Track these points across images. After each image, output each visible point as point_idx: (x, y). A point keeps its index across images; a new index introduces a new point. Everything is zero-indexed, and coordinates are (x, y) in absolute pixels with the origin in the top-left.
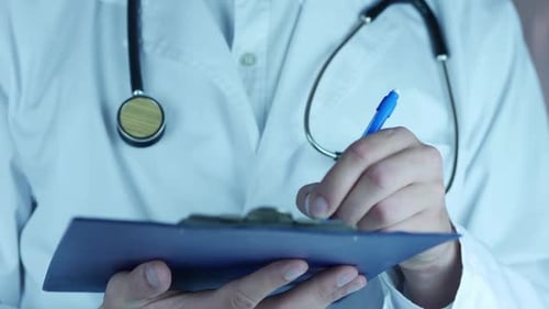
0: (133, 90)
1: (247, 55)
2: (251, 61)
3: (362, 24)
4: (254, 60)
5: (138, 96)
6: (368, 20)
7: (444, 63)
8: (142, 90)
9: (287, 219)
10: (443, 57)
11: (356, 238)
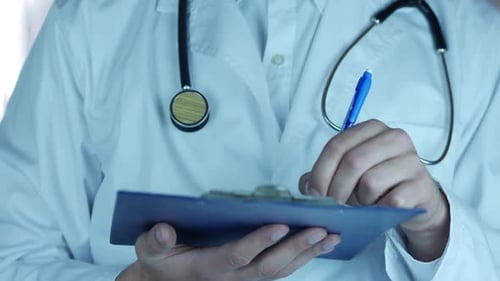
0: (183, 86)
1: (278, 56)
2: (280, 61)
3: (373, 24)
4: (283, 60)
5: (187, 90)
6: (378, 21)
7: (442, 54)
8: (190, 85)
9: (287, 195)
10: (442, 50)
11: (341, 212)
